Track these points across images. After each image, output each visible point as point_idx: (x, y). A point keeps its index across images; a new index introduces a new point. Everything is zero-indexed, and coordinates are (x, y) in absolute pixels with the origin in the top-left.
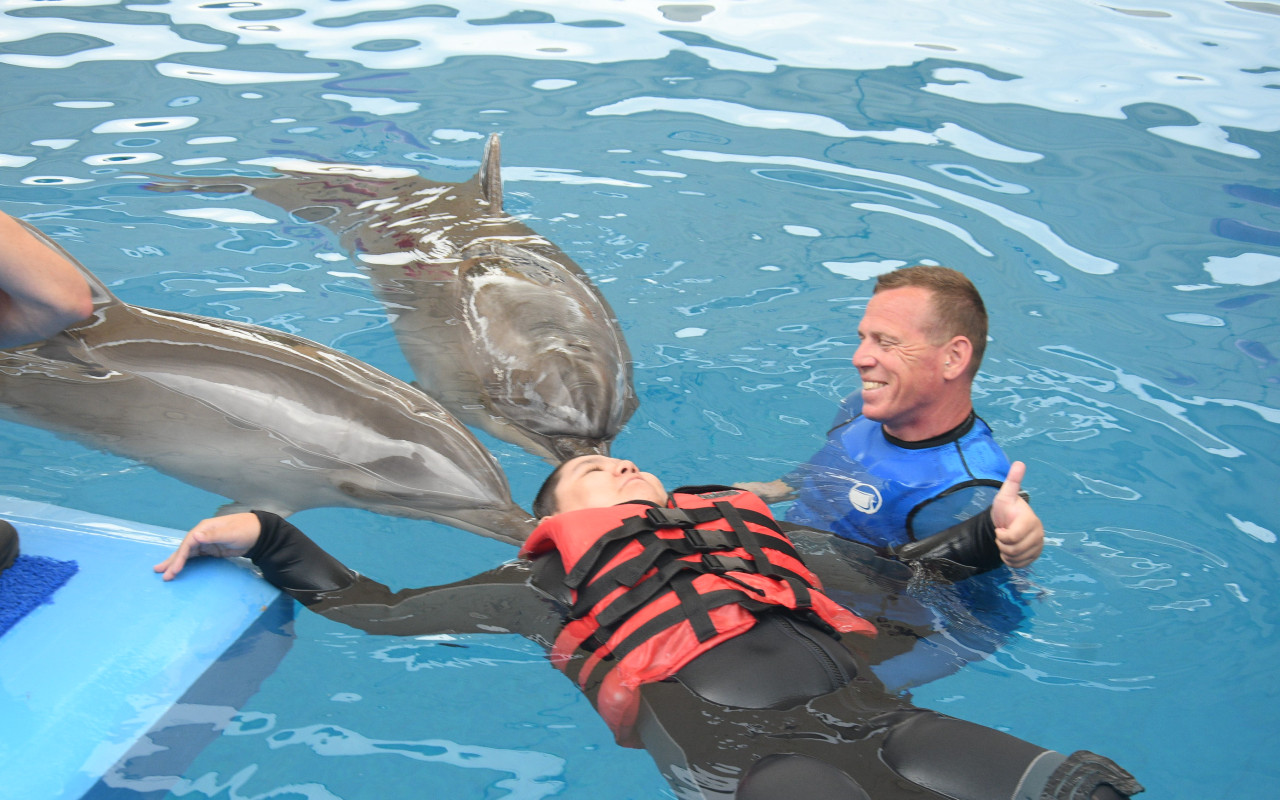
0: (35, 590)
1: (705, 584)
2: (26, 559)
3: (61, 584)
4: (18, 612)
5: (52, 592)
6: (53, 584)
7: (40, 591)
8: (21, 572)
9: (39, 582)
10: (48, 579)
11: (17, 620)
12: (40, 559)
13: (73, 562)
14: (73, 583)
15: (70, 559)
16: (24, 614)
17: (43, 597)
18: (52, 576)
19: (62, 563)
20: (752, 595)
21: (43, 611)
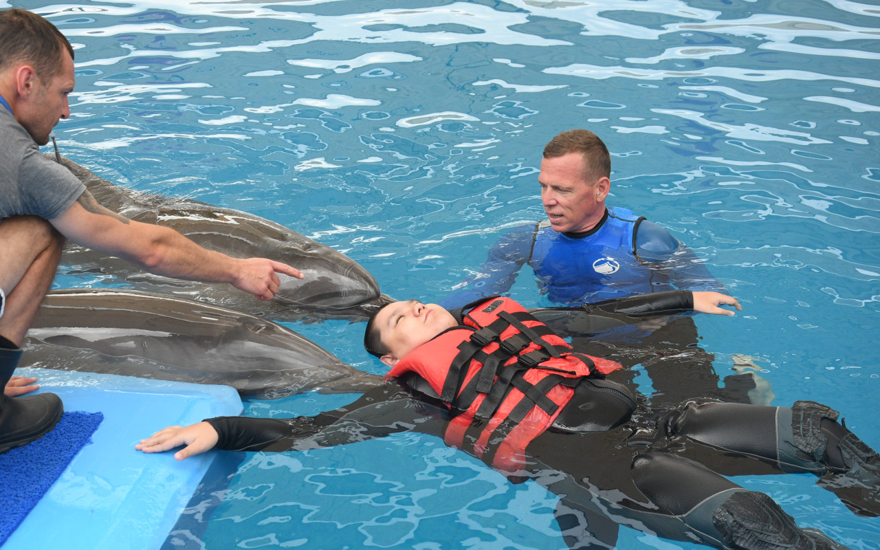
0: (79, 435)
1: (533, 377)
2: (68, 415)
3: (95, 429)
4: (72, 452)
5: (90, 435)
6: (90, 430)
7: (83, 435)
8: (67, 424)
9: (81, 429)
10: (86, 427)
11: (72, 458)
12: (77, 413)
13: (100, 413)
14: (103, 427)
15: (97, 411)
16: (76, 453)
17: (85, 440)
18: (87, 425)
19: (92, 414)
20: (565, 375)
21: (87, 449)
